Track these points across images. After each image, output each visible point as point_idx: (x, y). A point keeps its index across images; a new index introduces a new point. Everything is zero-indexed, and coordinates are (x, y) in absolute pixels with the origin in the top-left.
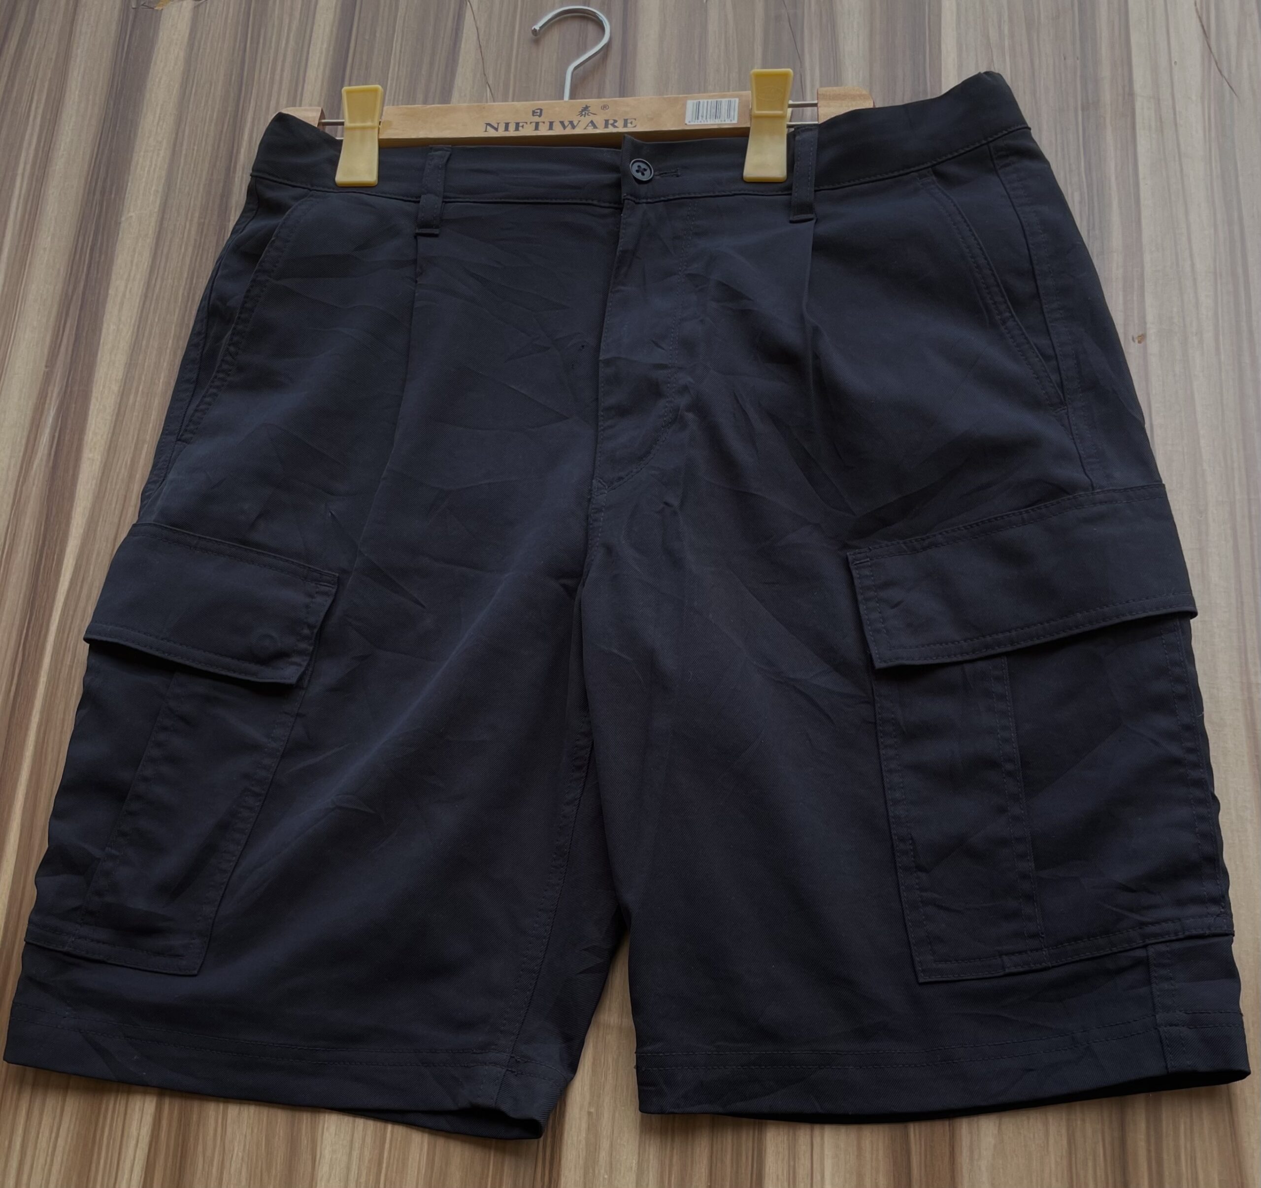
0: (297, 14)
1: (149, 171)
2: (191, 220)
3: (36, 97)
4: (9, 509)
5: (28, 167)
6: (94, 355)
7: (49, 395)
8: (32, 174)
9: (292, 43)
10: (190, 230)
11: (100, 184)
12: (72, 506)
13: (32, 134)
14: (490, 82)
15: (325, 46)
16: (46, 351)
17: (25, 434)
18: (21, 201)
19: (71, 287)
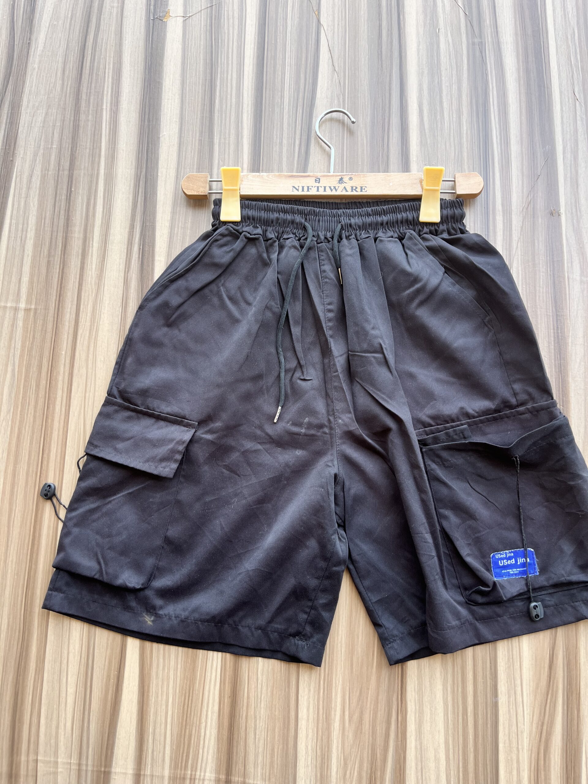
0: (236, 27)
1: (171, 110)
2: (195, 138)
3: (107, 67)
4: (122, 284)
5: (109, 105)
6: (155, 207)
7: (135, 226)
8: (111, 109)
9: (235, 43)
10: (195, 143)
11: (147, 116)
13: (108, 87)
14: (337, 70)
15: (252, 46)
16: (131, 204)
17: (126, 247)
18: (107, 123)
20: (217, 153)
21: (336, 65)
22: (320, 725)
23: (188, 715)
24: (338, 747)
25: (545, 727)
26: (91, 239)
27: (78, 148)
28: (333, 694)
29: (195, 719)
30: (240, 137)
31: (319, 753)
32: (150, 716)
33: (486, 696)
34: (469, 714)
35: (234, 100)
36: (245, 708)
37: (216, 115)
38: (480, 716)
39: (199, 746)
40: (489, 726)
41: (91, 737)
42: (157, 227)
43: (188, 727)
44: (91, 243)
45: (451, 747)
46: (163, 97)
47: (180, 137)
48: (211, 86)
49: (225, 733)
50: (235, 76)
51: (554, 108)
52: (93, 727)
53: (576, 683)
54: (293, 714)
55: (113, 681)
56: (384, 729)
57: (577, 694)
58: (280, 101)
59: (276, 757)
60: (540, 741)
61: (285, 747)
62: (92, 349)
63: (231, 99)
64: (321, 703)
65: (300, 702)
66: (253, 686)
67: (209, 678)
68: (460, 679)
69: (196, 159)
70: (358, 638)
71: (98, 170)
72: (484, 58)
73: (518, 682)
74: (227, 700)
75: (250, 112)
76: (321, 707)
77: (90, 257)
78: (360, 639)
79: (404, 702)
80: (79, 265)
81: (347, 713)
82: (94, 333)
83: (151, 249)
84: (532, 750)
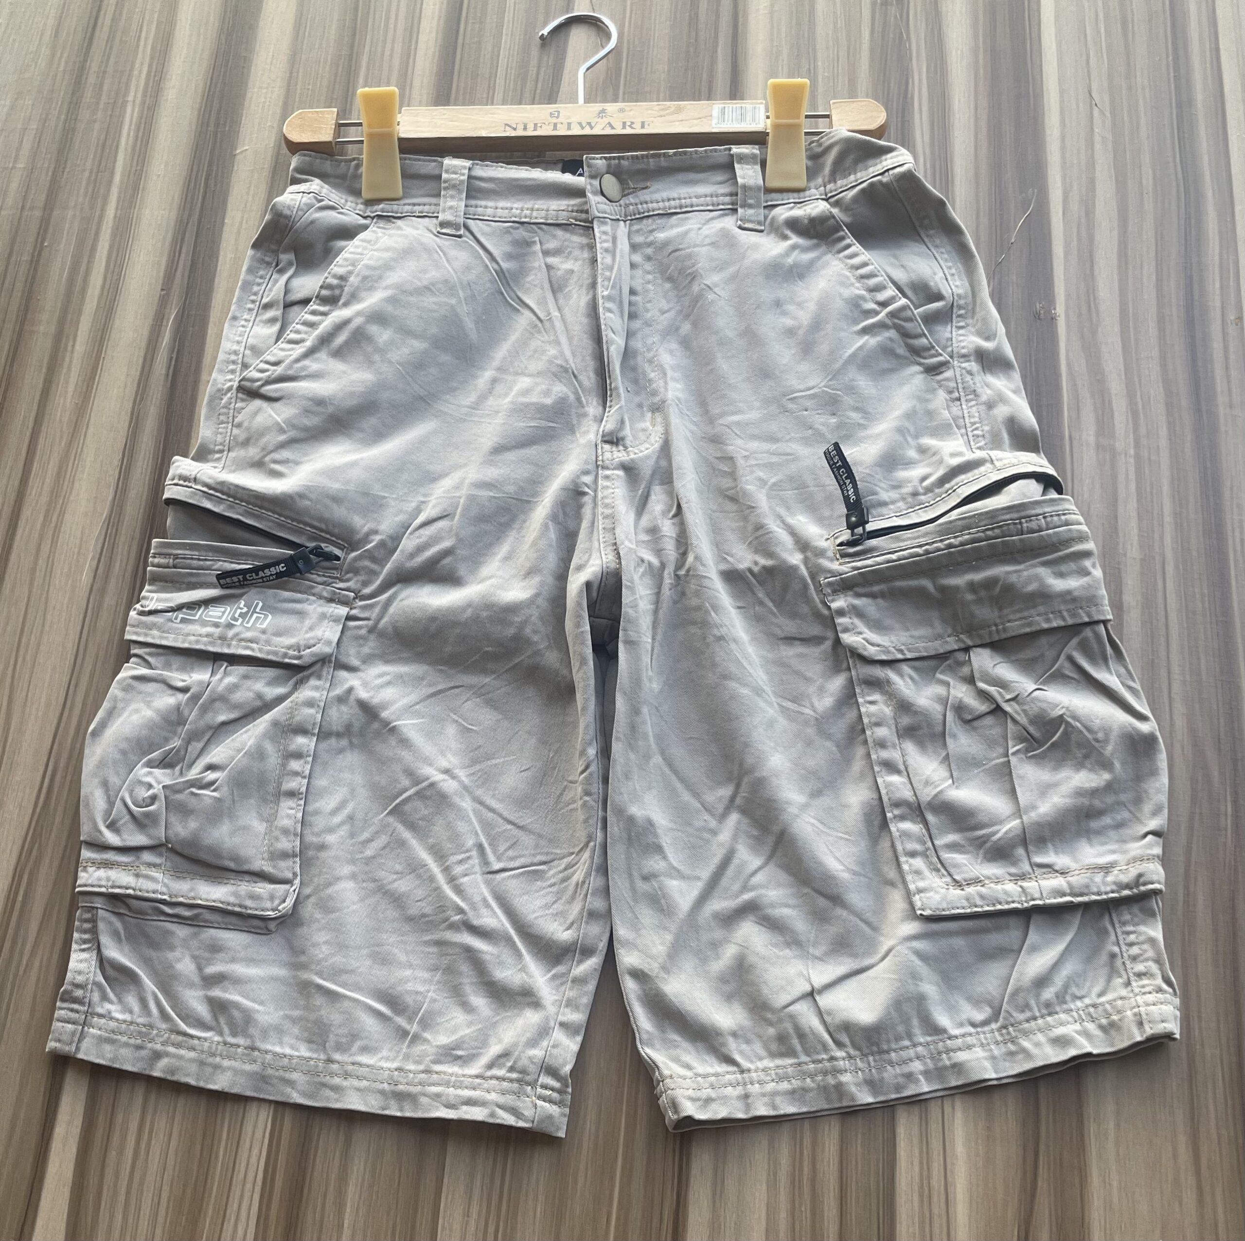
19: (187, 212)
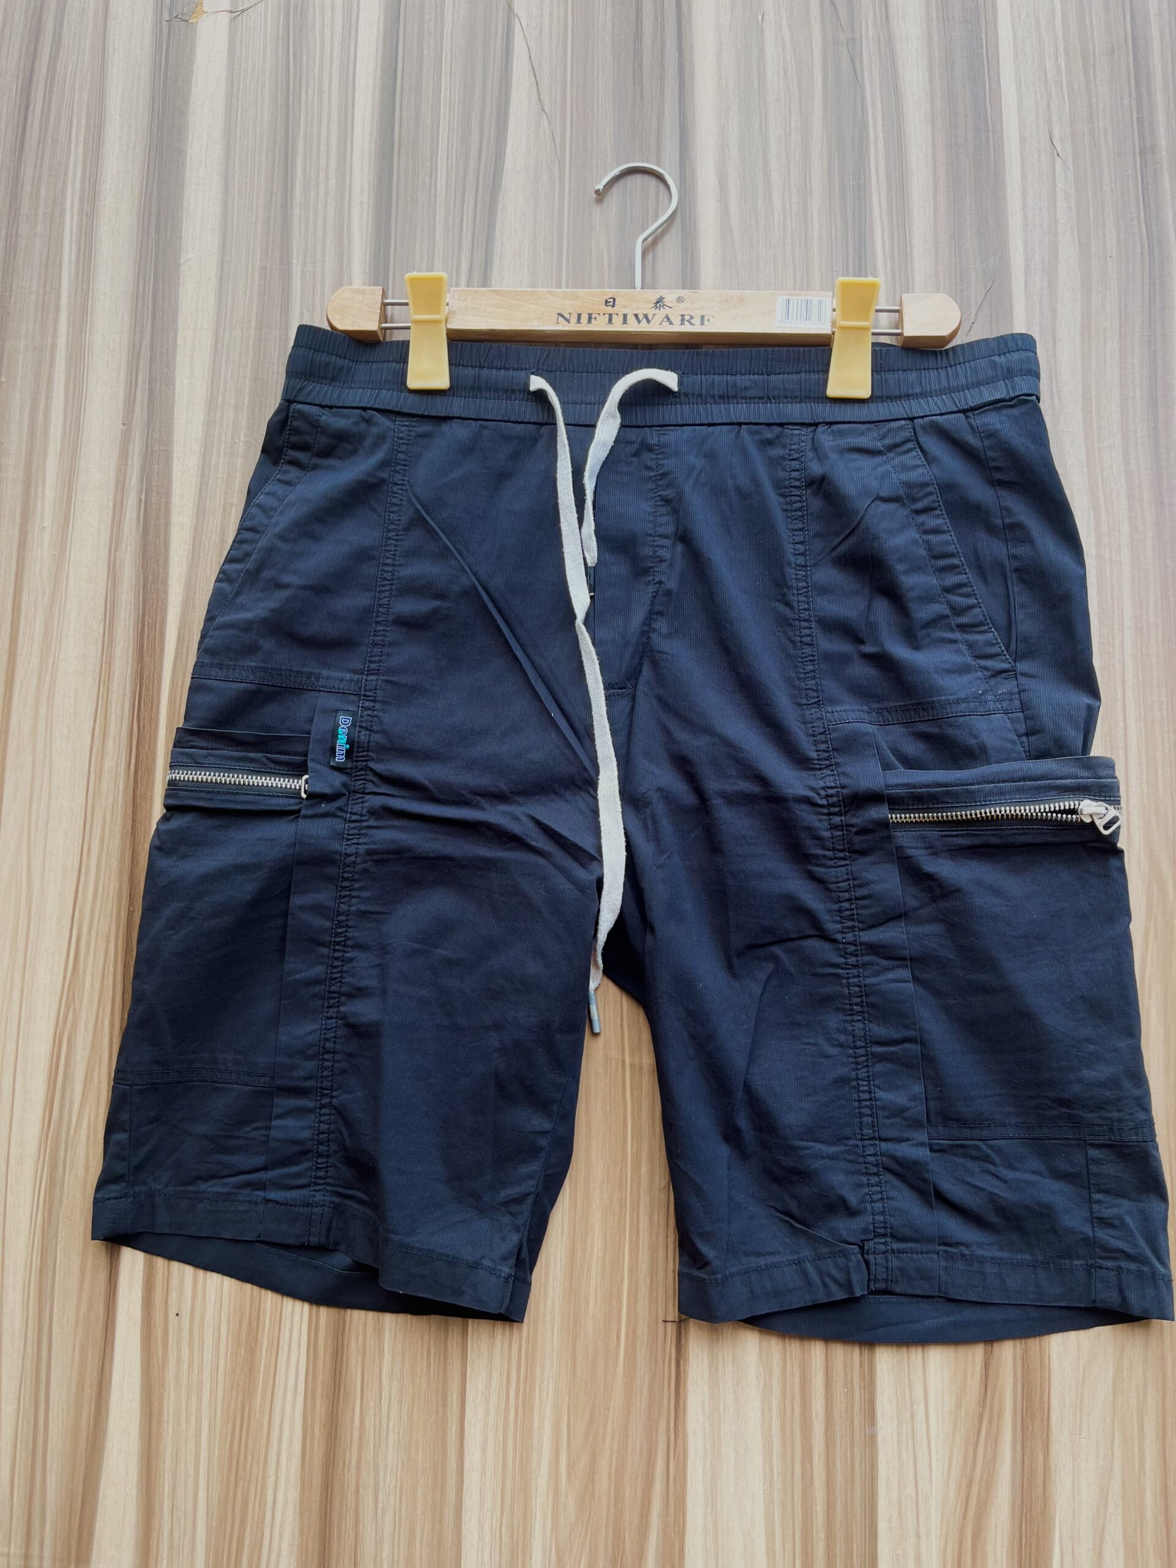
0: (338, 29)
1: (203, 206)
2: (253, 263)
3: (75, 122)
4: (105, 576)
5: (76, 200)
6: (171, 412)
7: (130, 454)
8: (81, 209)
10: (253, 275)
11: (153, 221)
12: (167, 573)
13: (75, 164)
14: (546, 110)
15: (372, 66)
16: (121, 407)
17: (111, 497)
18: (74, 239)
19: (138, 335)
20: (299, 293)
21: (545, 98)
22: (509, 1483)
23: (241, 1462)
24: (544, 1526)
25: (975, 1488)
26: (40, 482)
27: (14, 294)
28: (536, 1419)
29: (254, 1470)
30: (345, 260)
31: (505, 1539)
32: (164, 1462)
33: (852, 1422)
34: (816, 1460)
35: (333, 181)
36: (355, 1448)
37: (296, 212)
38: (839, 1465)
39: (263, 1522)
40: (857, 1484)
41: (48, 1500)
42: (175, 455)
43: (240, 1485)
44: (40, 489)
45: (778, 1528)
46: (187, 180)
47: (222, 262)
48: (287, 153)
49: (316, 1497)
50: (334, 129)
51: (1007, 176)
52: (52, 1481)
53: (1042, 1398)
54: (452, 1460)
55: (90, 1391)
56: (639, 1492)
57: (1042, 1420)
58: (427, 180)
59: (418, 1546)
60: (965, 1517)
61: (437, 1526)
62: (43, 711)
63: (327, 179)
64: (510, 1437)
65: (466, 1435)
66: (372, 1404)
67: (282, 1386)
68: (797, 1387)
69: (255, 307)
70: (587, 1302)
71: (54, 337)
72: (859, 75)
73: (919, 1394)
74: (318, 1432)
75: (365, 206)
76: (510, 1446)
77: (38, 519)
78: (591, 1305)
79: (681, 1435)
80: (16, 538)
81: (563, 1458)
82: (48, 679)
83: (163, 500)
84: (947, 1536)
